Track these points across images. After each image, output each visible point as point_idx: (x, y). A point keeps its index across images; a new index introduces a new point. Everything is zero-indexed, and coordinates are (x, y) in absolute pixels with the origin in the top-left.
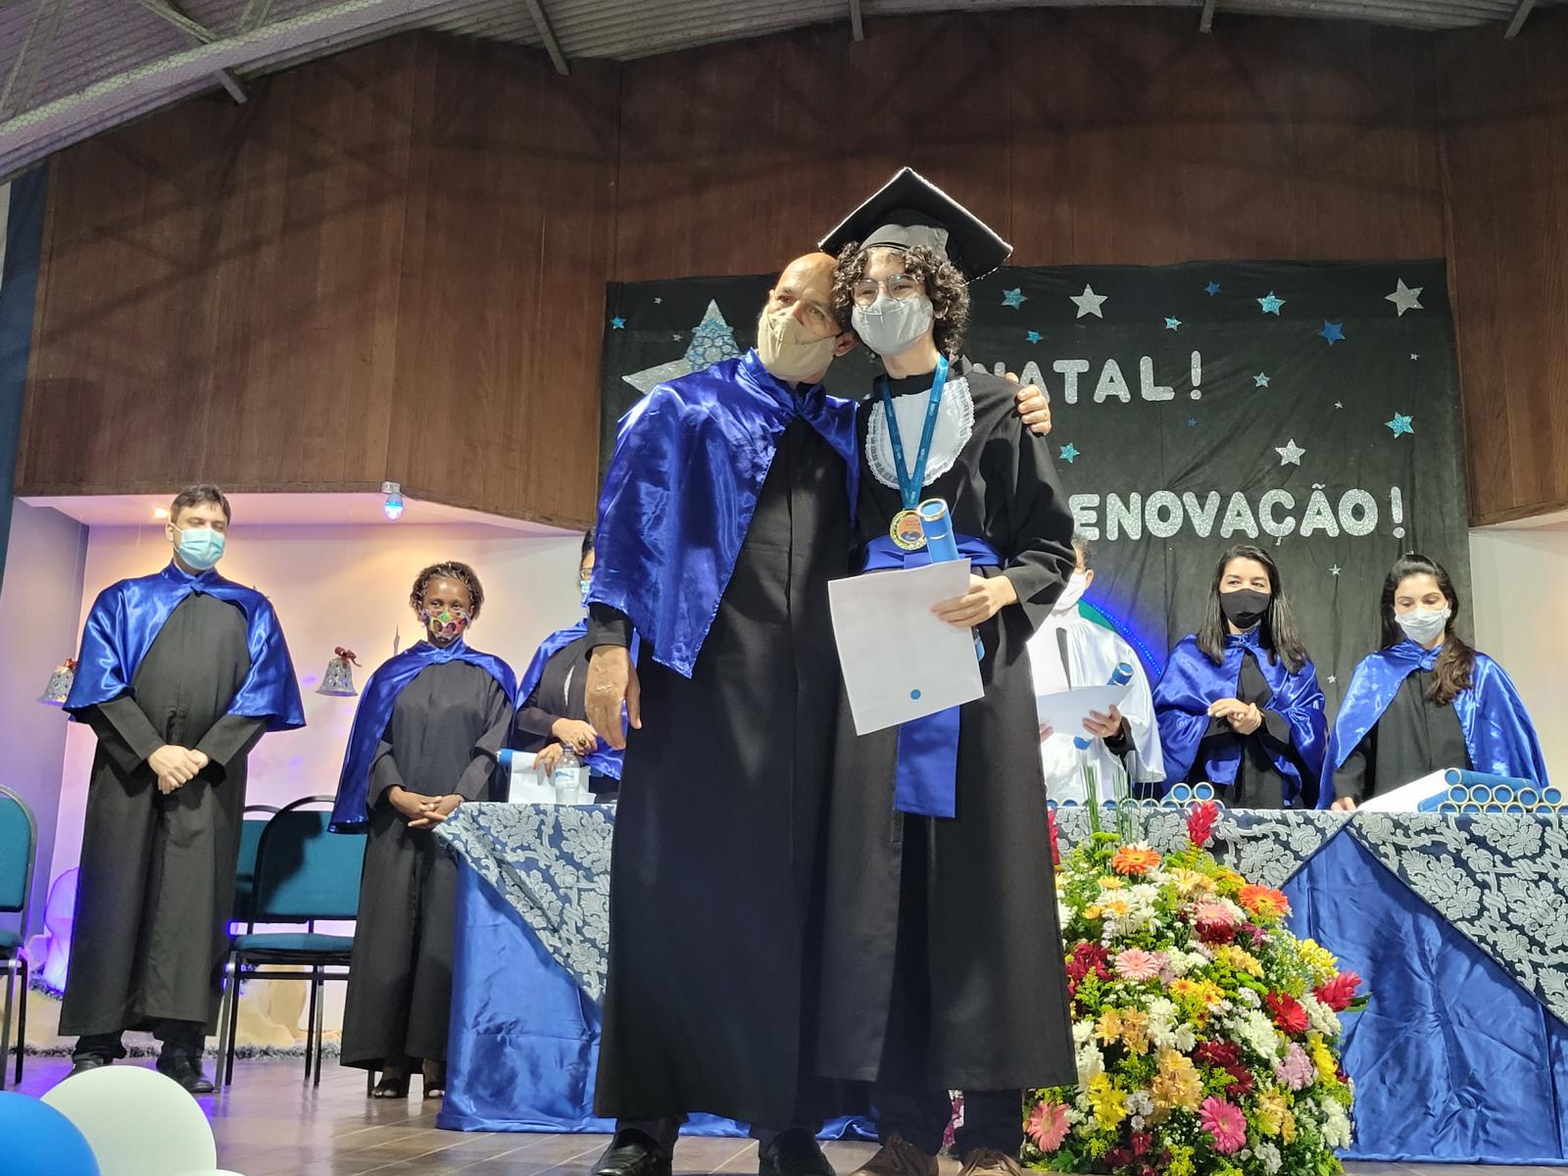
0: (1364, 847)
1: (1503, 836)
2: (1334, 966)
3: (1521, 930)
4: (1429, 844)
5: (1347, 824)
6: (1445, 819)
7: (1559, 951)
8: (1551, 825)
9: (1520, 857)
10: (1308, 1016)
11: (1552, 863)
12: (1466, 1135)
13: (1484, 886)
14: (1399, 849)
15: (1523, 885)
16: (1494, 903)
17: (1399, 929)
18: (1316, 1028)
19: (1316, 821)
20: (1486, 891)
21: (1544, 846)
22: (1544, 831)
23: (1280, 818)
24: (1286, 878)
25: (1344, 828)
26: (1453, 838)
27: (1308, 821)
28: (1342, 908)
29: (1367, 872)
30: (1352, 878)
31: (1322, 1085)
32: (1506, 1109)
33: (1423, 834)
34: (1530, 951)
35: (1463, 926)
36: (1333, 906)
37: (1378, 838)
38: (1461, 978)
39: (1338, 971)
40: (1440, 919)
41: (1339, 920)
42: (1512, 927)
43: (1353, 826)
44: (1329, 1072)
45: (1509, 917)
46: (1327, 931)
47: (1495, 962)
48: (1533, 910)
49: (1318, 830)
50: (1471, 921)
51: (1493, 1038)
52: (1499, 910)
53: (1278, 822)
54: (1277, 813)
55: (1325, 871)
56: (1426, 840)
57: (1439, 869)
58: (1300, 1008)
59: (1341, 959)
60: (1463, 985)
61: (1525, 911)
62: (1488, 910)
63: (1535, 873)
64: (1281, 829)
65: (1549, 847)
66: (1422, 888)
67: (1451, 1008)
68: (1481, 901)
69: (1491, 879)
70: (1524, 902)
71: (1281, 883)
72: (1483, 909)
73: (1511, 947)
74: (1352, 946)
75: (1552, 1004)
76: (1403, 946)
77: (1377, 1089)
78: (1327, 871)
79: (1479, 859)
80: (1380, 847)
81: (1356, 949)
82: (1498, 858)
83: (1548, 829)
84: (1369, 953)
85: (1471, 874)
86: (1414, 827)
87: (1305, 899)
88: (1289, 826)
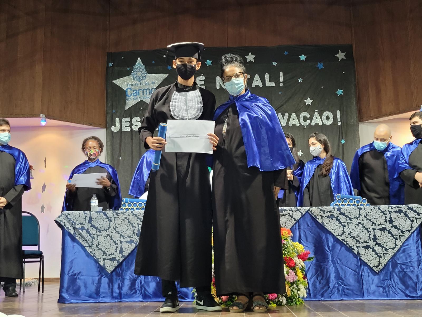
0: (313, 217)
1: (349, 213)
2: (304, 249)
3: (354, 237)
4: (330, 215)
5: (308, 210)
6: (334, 208)
7: (364, 243)
8: (362, 209)
9: (354, 218)
10: (295, 263)
11: (362, 219)
12: (339, 293)
13: (344, 226)
14: (322, 217)
15: (354, 225)
16: (346, 230)
17: (322, 238)
18: (297, 266)
19: (300, 210)
20: (345, 227)
21: (360, 215)
22: (360, 211)
23: (290, 209)
24: (292, 226)
25: (307, 211)
26: (336, 213)
27: (298, 210)
28: (307, 233)
29: (313, 223)
30: (310, 225)
31: (299, 281)
32: (350, 286)
33: (328, 213)
34: (356, 243)
35: (338, 237)
36: (304, 233)
37: (316, 214)
38: (338, 251)
39: (305, 250)
40: (333, 235)
41: (306, 237)
42: (351, 237)
43: (310, 211)
44: (301, 277)
45: (351, 234)
46: (303, 240)
47: (347, 246)
48: (357, 232)
49: (300, 212)
50: (341, 236)
51: (346, 267)
52: (348, 232)
53: (290, 210)
54: (289, 208)
55: (302, 223)
56: (329, 214)
57: (332, 222)
58: (293, 260)
59: (306, 247)
60: (338, 253)
61: (355, 232)
62: (345, 232)
63: (357, 222)
64: (291, 212)
65: (361, 215)
66: (328, 227)
67: (336, 259)
68: (343, 230)
69: (346, 224)
70: (354, 230)
71: (290, 227)
72: (344, 232)
73: (351, 242)
74: (309, 243)
75: (362, 257)
76: (323, 243)
77: (316, 282)
78: (303, 223)
79: (343, 219)
80: (317, 216)
81: (310, 244)
82: (348, 218)
83: (361, 210)
84: (313, 245)
85: (341, 223)
86: (326, 211)
87: (297, 231)
88: (293, 211)
